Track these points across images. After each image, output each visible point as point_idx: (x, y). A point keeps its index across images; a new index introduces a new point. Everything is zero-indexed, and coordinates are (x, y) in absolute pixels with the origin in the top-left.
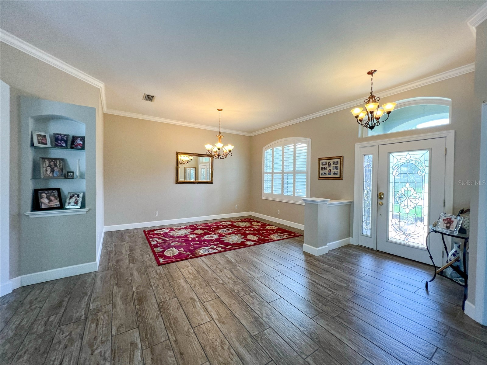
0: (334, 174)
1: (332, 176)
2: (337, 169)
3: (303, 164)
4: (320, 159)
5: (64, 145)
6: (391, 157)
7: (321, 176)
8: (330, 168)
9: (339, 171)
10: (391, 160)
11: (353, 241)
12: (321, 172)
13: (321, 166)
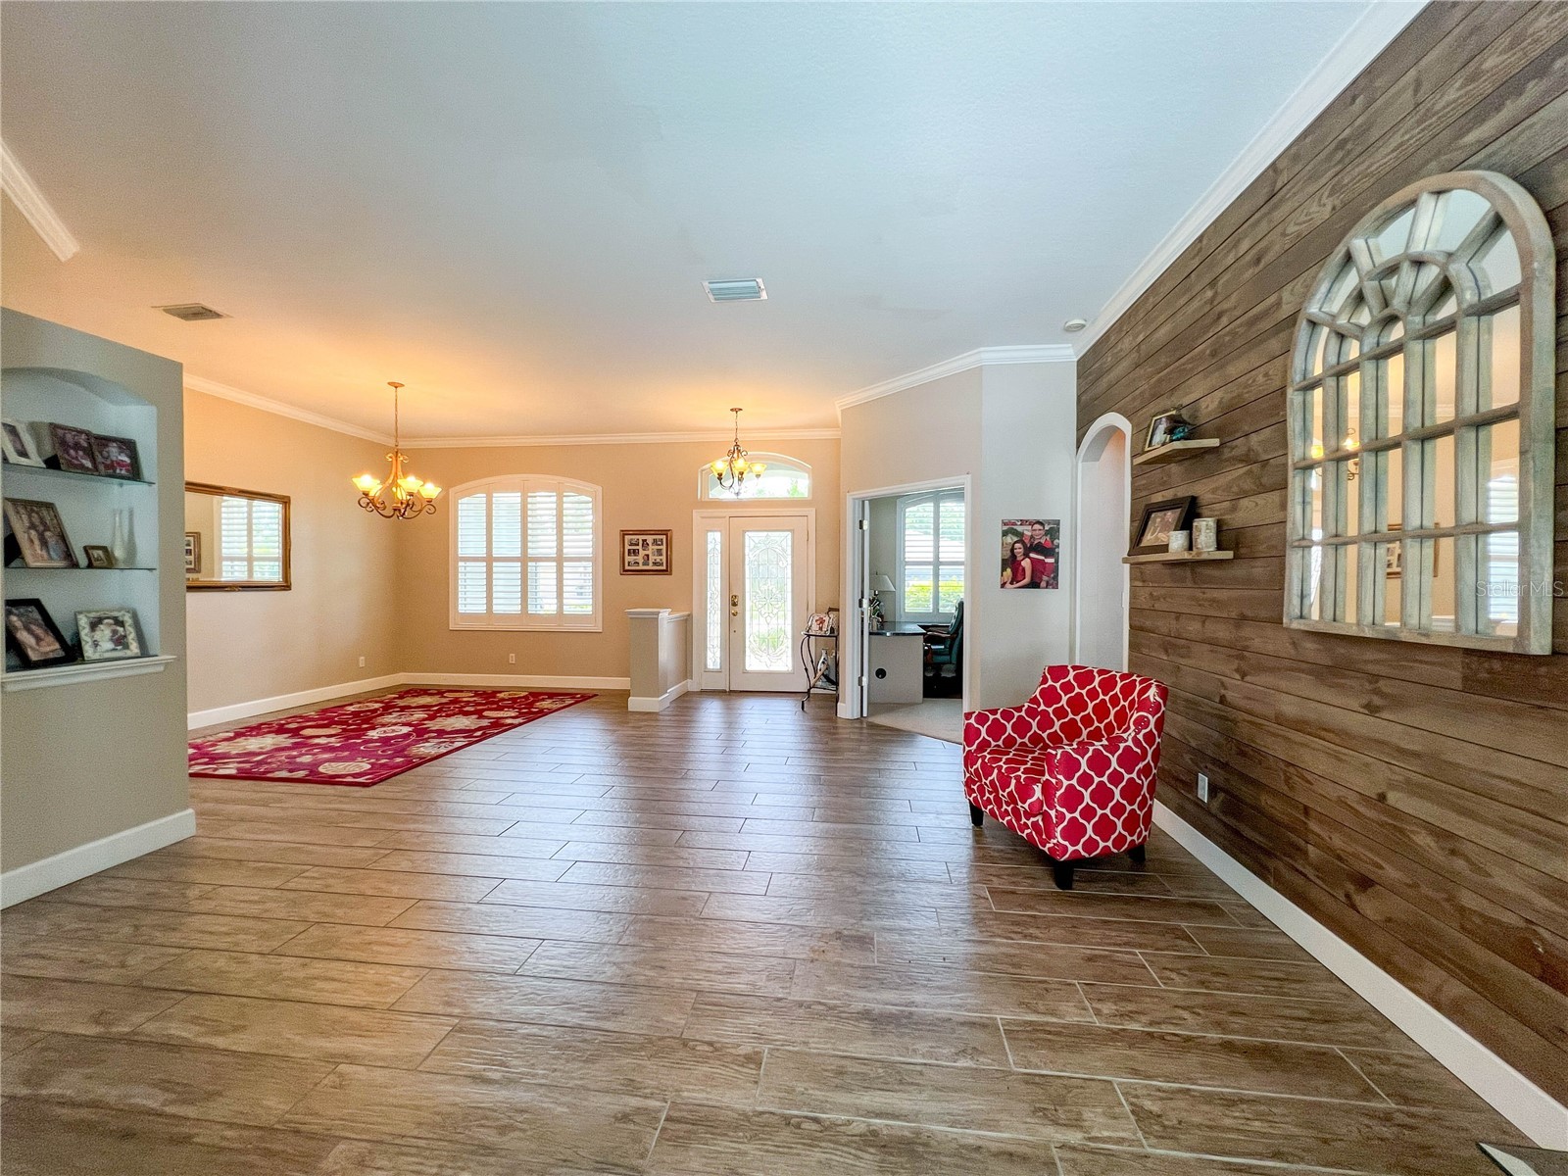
0: (655, 564)
1: (650, 567)
2: (661, 555)
3: (582, 540)
4: (624, 533)
5: (88, 464)
6: (747, 537)
7: (627, 568)
8: (646, 552)
9: (664, 558)
10: (747, 544)
11: (692, 685)
12: (628, 558)
13: (627, 547)
